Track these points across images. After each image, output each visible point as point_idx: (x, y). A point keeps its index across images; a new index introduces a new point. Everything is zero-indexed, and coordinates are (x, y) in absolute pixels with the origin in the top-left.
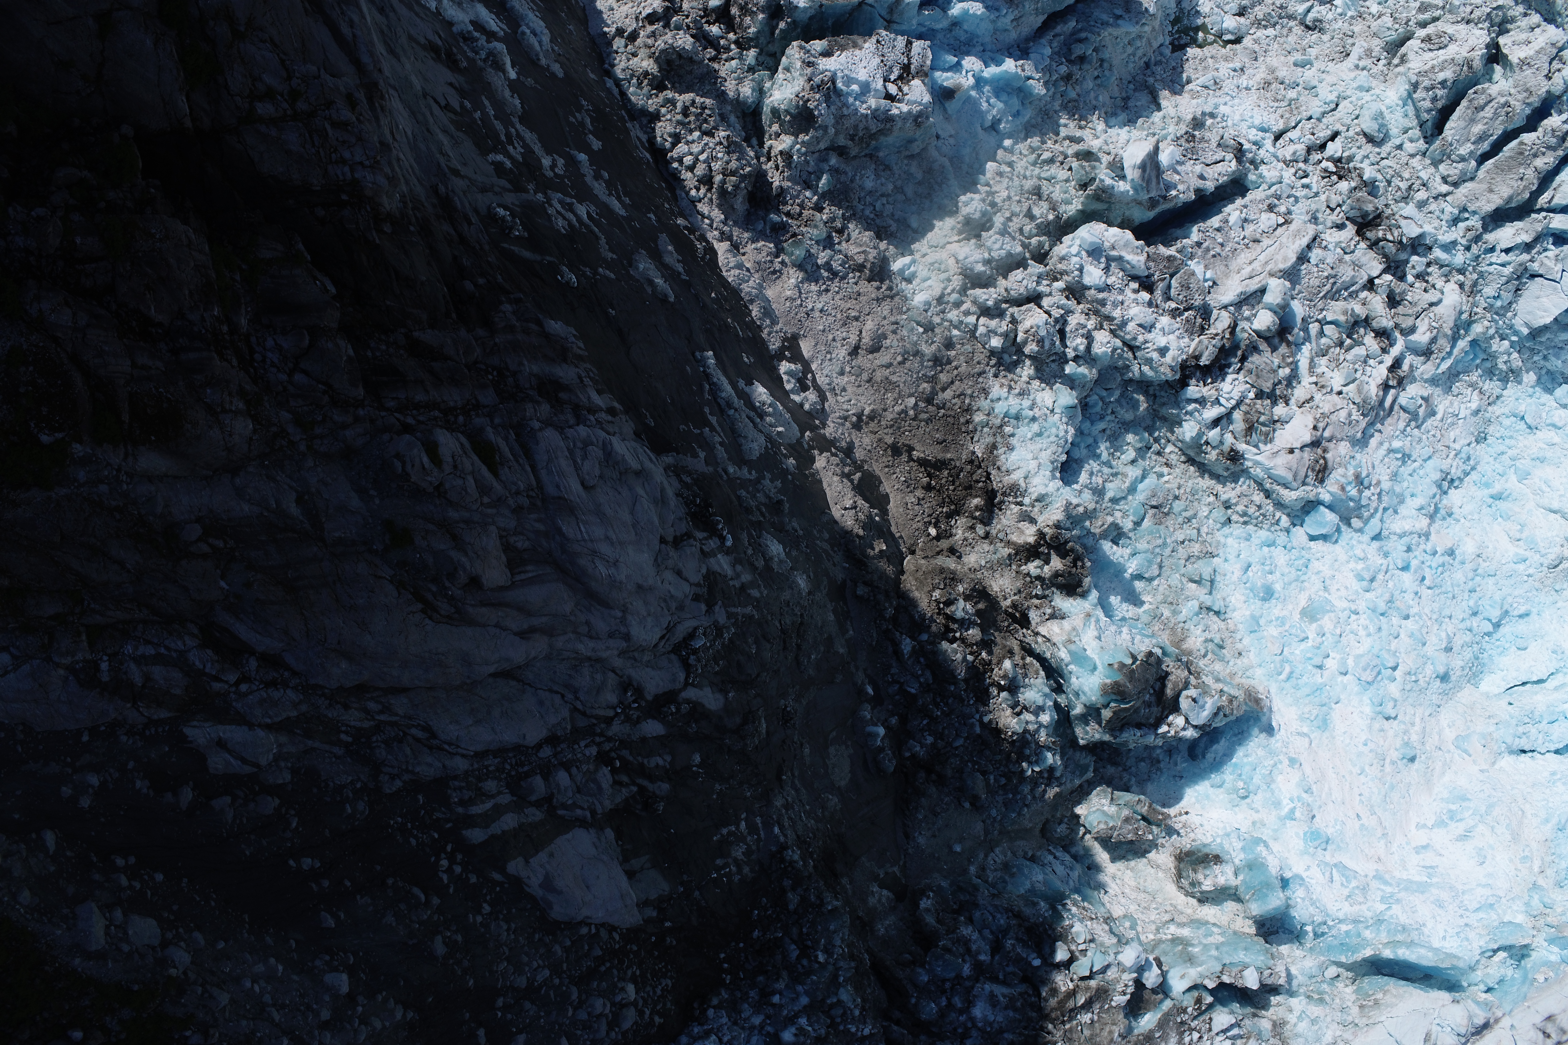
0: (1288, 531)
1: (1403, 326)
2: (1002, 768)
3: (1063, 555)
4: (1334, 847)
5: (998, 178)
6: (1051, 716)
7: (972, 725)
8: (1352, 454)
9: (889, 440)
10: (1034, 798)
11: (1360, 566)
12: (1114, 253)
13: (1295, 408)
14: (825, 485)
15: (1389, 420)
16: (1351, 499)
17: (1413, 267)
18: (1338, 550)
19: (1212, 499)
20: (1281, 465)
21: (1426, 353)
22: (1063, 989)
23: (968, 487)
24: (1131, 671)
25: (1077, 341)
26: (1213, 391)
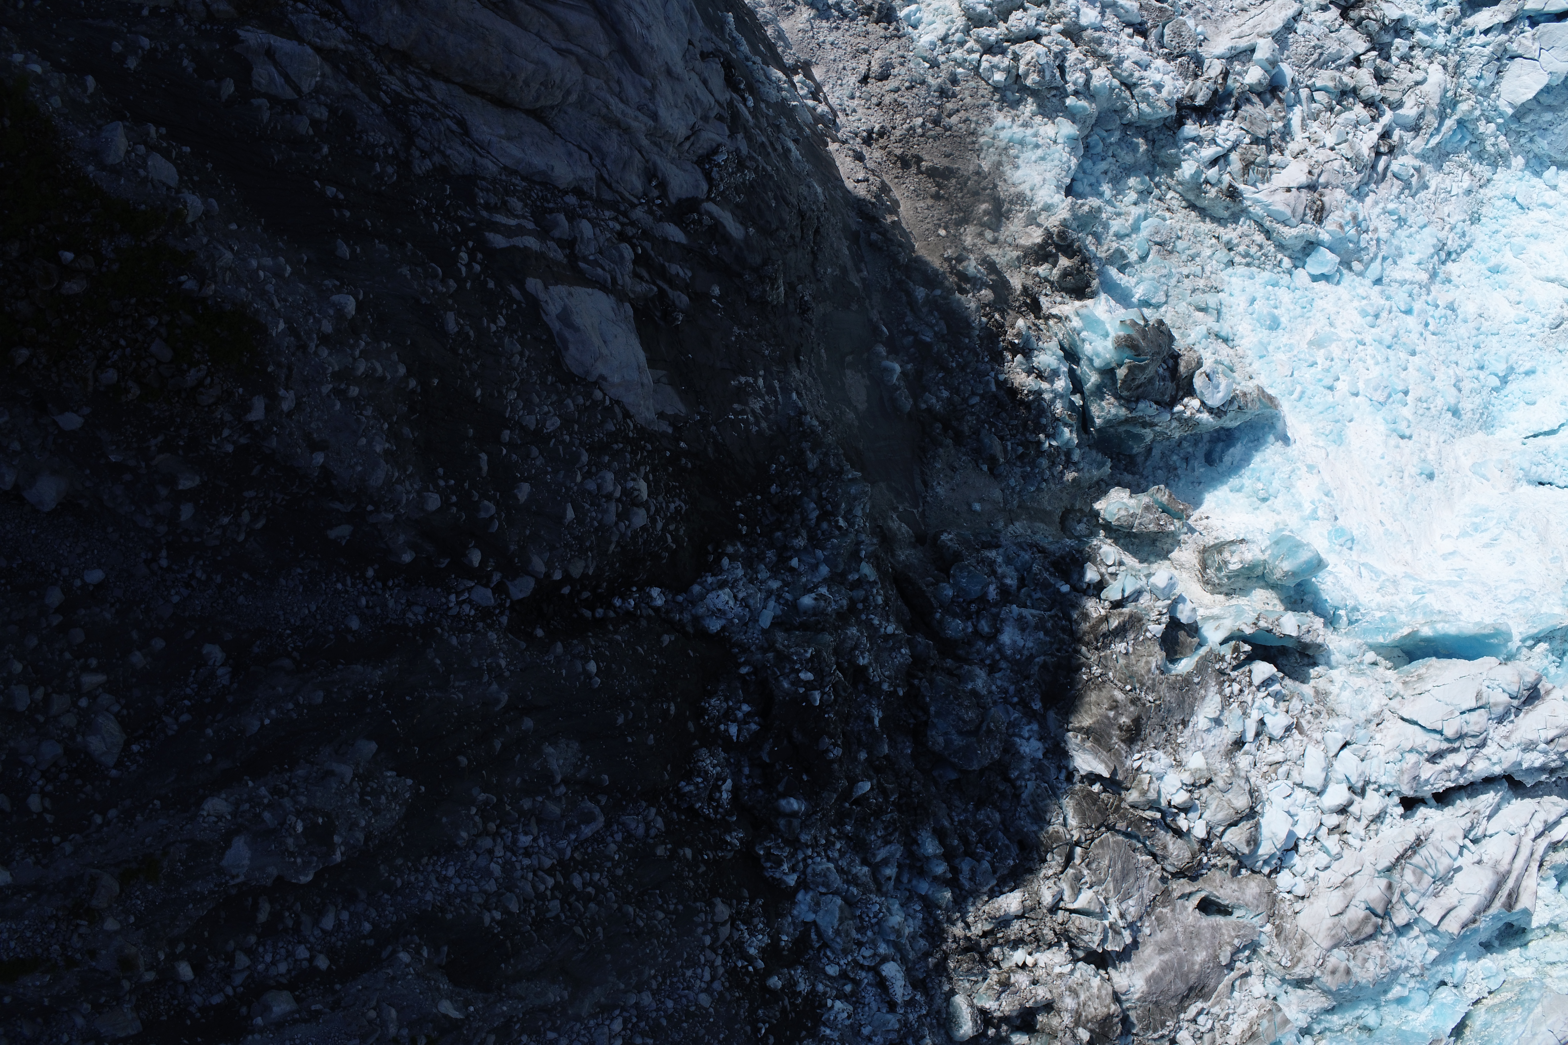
0: (1290, 273)
1: (1391, 100)
2: (1019, 436)
3: (1070, 257)
4: (1360, 547)
6: (1066, 382)
7: (988, 383)
8: (1348, 199)
9: (898, 152)
10: (1053, 475)
11: (1364, 302)
13: (1291, 158)
14: (838, 164)
15: (1384, 185)
16: (1350, 242)
17: (1397, 49)
18: (1342, 290)
19: (1214, 241)
20: (1280, 202)
21: (1416, 129)
22: (1095, 615)
23: (976, 194)
24: (1143, 332)
25: (1078, 74)
26: (1210, 131)
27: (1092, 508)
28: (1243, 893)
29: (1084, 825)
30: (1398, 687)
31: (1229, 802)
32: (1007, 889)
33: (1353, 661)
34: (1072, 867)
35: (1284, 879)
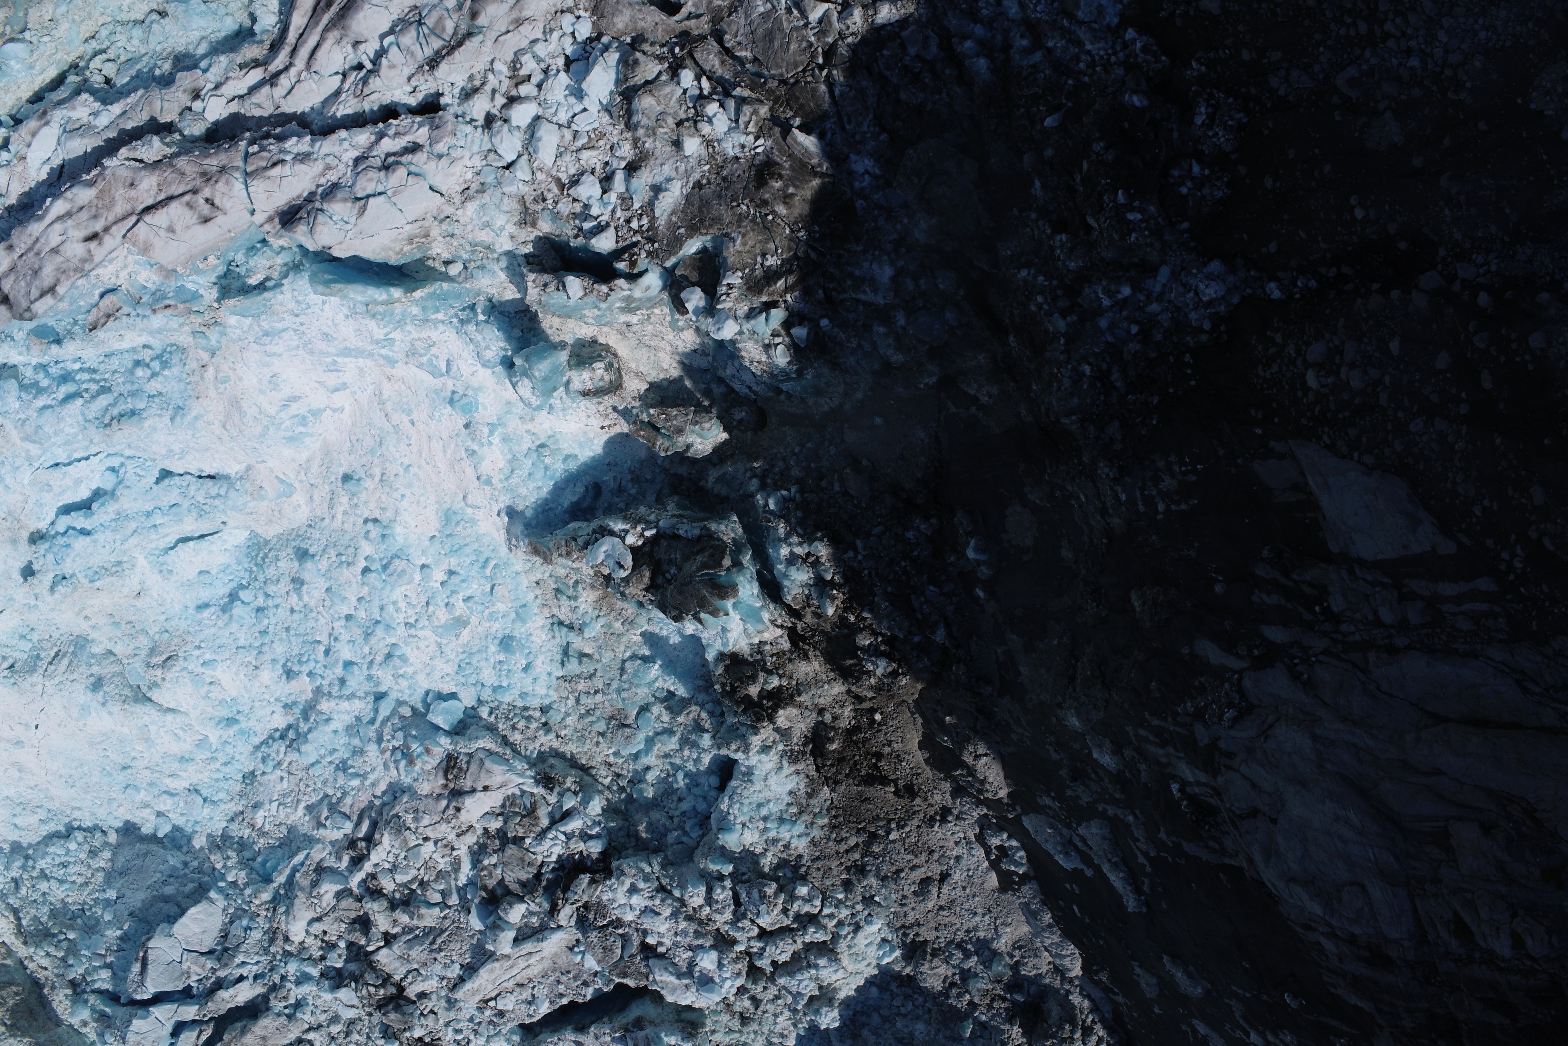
0: (480, 702)
1: (351, 900)
2: (826, 497)
3: (747, 699)
4: (443, 394)
5: (786, 1032)
6: (779, 554)
8: (415, 784)
9: (916, 800)
11: (403, 671)
12: (686, 981)
13: (477, 826)
14: (1002, 777)
15: (362, 806)
16: (415, 737)
17: (340, 956)
18: (424, 684)
19: (563, 733)
20: (498, 774)
21: (321, 870)
22: (796, 295)
23: (841, 760)
24: (703, 605)
25: (721, 897)
26: (572, 847)
27: (730, 433)
28: (633, 17)
29: (813, 85)
30: (435, 232)
31: (659, 103)
32: (889, 28)
33: (479, 263)
34: (827, 43)
35: (585, 30)
